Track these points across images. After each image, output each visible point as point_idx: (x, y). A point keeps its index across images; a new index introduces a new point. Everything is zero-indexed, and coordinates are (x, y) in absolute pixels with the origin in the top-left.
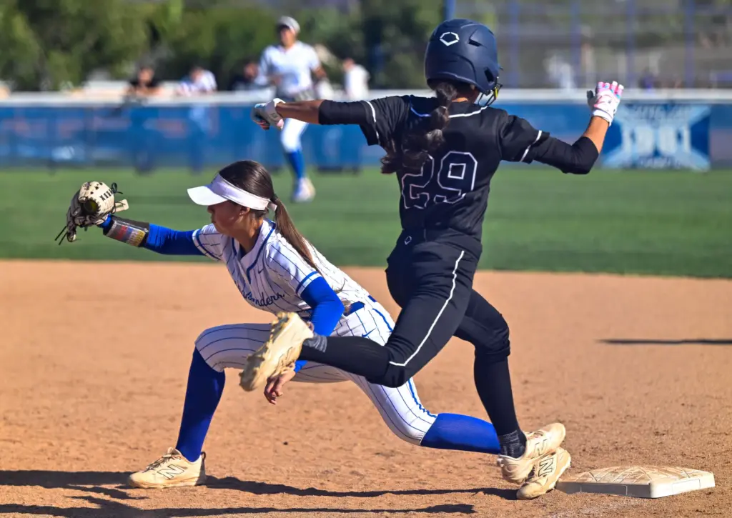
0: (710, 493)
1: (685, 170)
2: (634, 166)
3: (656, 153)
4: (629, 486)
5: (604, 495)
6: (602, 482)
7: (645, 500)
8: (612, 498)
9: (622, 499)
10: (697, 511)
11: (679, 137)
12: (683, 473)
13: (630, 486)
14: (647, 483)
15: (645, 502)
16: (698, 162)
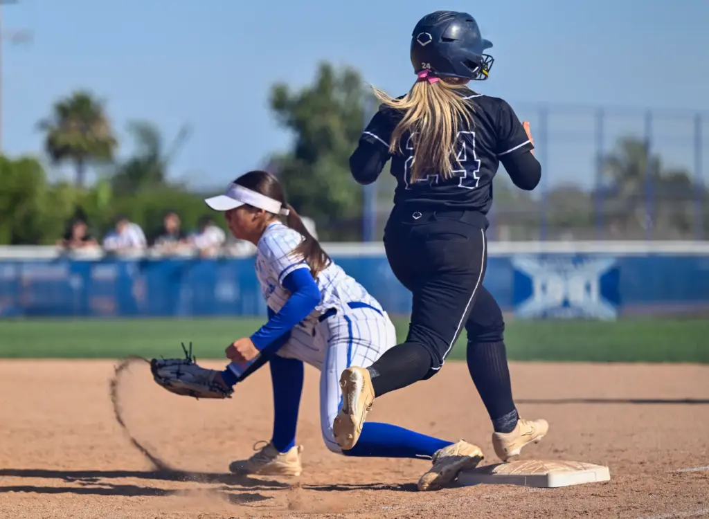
0: (605, 484)
1: (593, 321)
2: (545, 315)
3: (566, 303)
4: (527, 476)
5: (503, 485)
6: (503, 474)
7: (543, 489)
8: (511, 488)
9: (521, 488)
10: (593, 495)
11: (588, 288)
12: (579, 467)
13: (530, 477)
14: (545, 473)
15: (543, 491)
16: (606, 312)
